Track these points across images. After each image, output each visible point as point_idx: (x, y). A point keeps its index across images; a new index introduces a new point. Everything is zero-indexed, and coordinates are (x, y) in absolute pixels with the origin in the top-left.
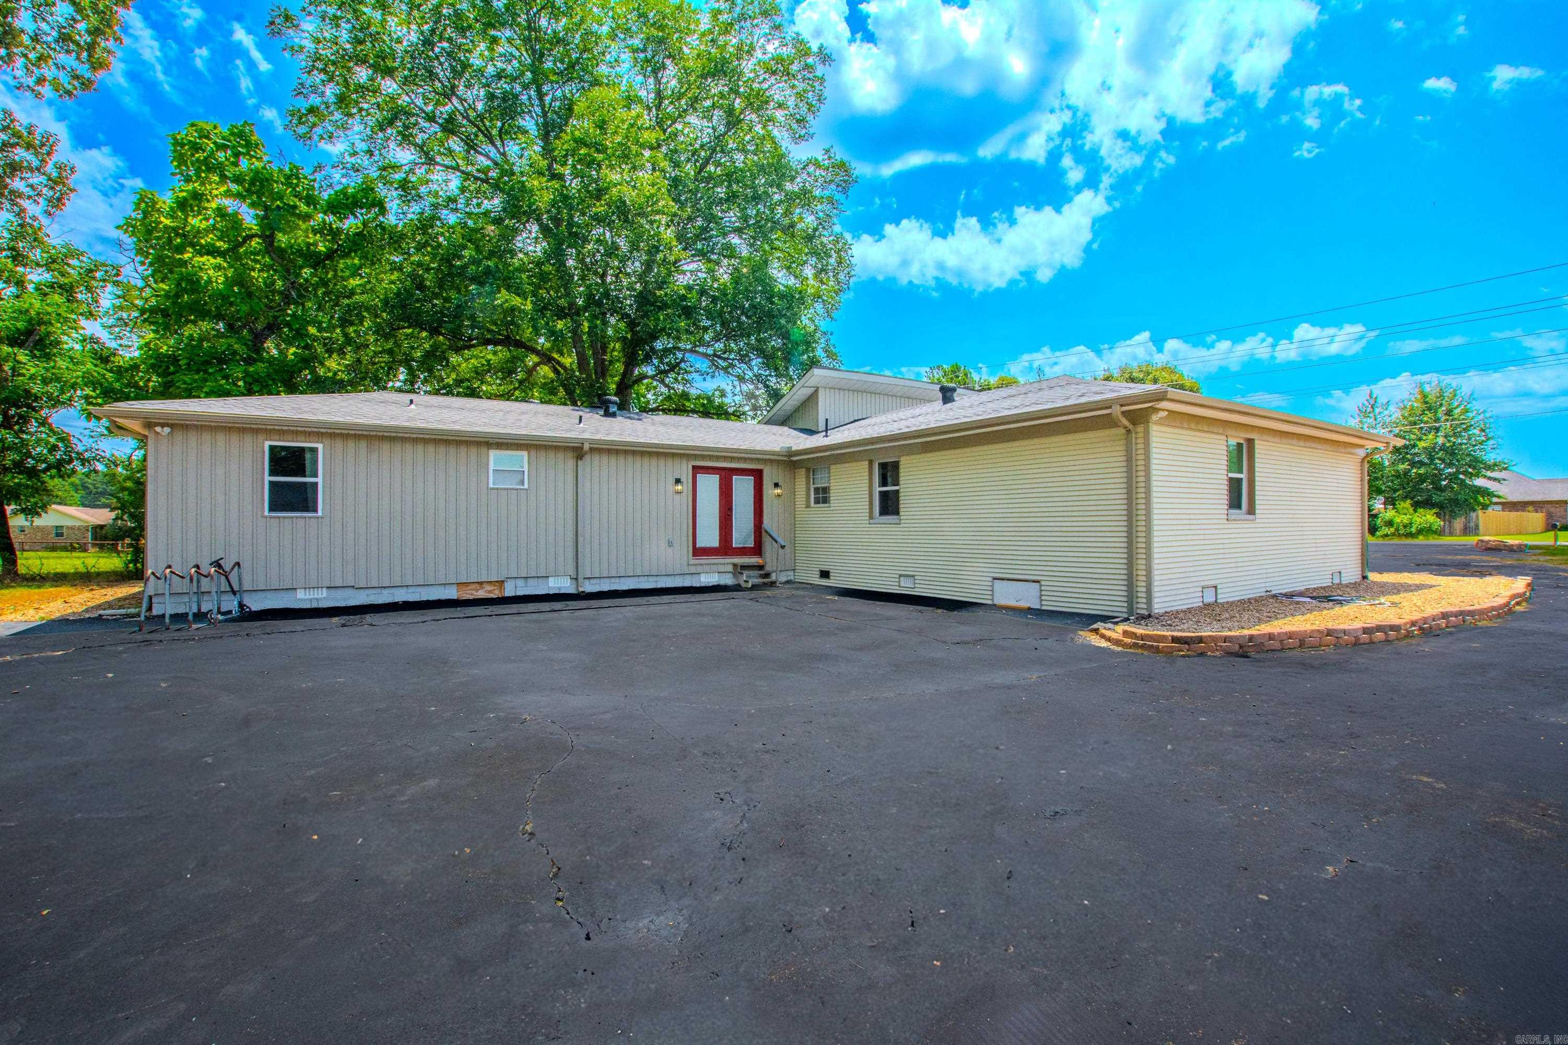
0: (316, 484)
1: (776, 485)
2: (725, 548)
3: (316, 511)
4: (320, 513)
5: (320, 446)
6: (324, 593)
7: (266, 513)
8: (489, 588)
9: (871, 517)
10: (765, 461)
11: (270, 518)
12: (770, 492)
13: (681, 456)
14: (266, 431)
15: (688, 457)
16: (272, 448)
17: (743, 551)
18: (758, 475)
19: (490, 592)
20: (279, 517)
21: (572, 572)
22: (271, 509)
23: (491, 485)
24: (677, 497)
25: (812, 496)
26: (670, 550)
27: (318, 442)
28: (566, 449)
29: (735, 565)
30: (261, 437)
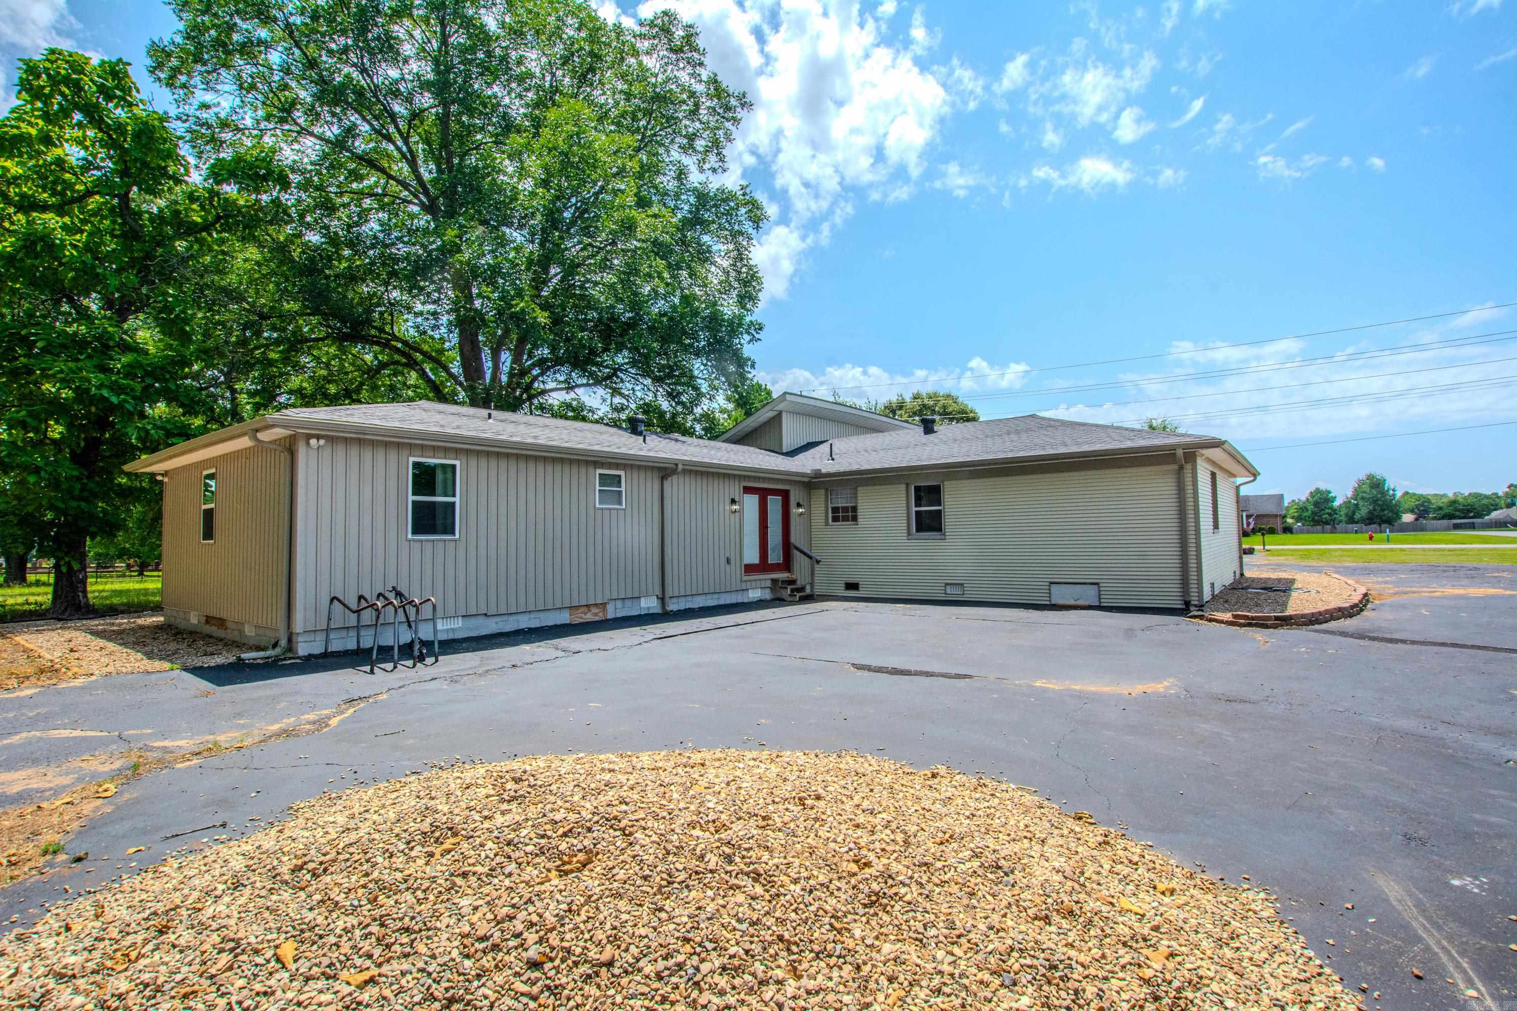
0: (453, 504)
1: (799, 505)
2: (763, 566)
3: (453, 533)
4: (457, 536)
5: (457, 463)
6: (458, 623)
7: (410, 536)
8: (594, 610)
9: (909, 534)
10: (790, 482)
11: (414, 541)
12: (795, 511)
13: (734, 476)
14: (411, 446)
15: (741, 478)
16: (416, 465)
17: (776, 568)
18: (785, 495)
19: (596, 615)
20: (422, 541)
21: (658, 591)
22: (414, 532)
23: (597, 505)
24: (732, 516)
25: (830, 515)
26: (728, 567)
27: (456, 459)
28: (652, 468)
29: (774, 581)
30: (405, 452)
